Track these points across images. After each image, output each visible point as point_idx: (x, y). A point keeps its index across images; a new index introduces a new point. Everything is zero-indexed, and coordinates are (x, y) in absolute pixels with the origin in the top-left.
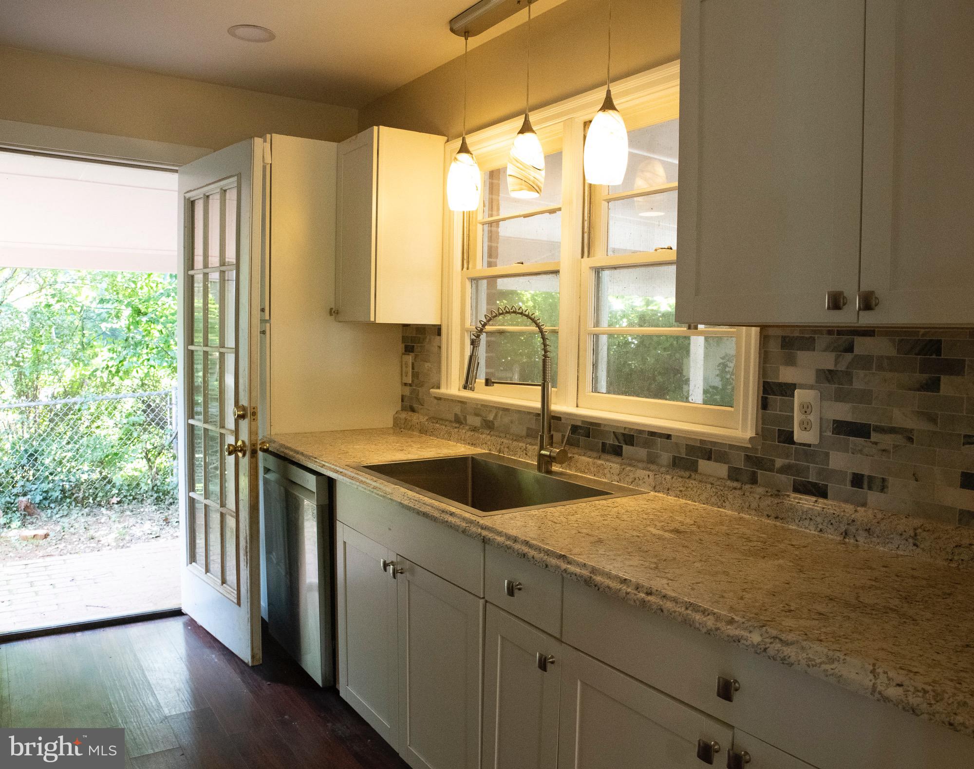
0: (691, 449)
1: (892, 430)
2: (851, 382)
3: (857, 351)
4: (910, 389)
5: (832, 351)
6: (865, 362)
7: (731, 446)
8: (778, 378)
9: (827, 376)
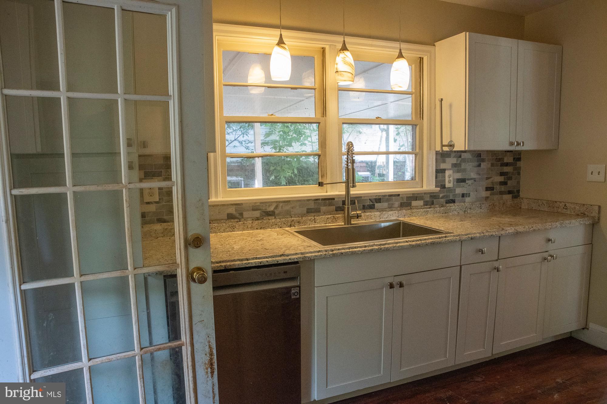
0: (408, 198)
1: (471, 179)
2: (461, 167)
3: (462, 157)
4: (475, 167)
5: (456, 158)
6: (464, 160)
7: (425, 193)
8: (440, 167)
9: (454, 165)
